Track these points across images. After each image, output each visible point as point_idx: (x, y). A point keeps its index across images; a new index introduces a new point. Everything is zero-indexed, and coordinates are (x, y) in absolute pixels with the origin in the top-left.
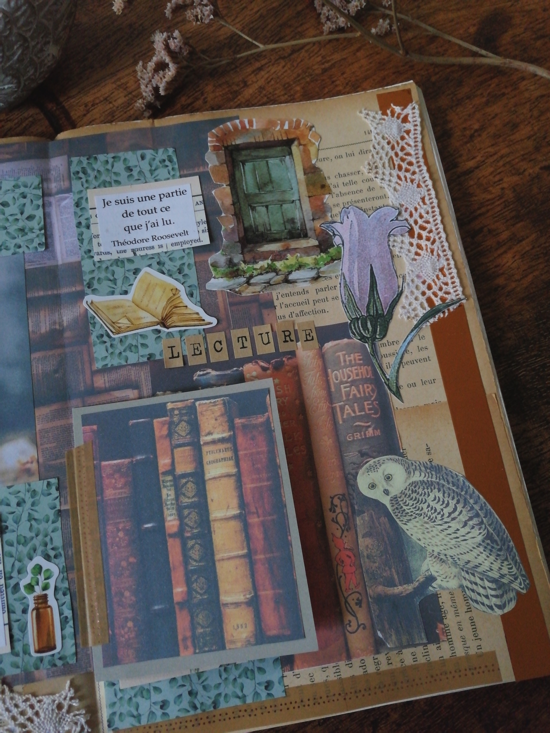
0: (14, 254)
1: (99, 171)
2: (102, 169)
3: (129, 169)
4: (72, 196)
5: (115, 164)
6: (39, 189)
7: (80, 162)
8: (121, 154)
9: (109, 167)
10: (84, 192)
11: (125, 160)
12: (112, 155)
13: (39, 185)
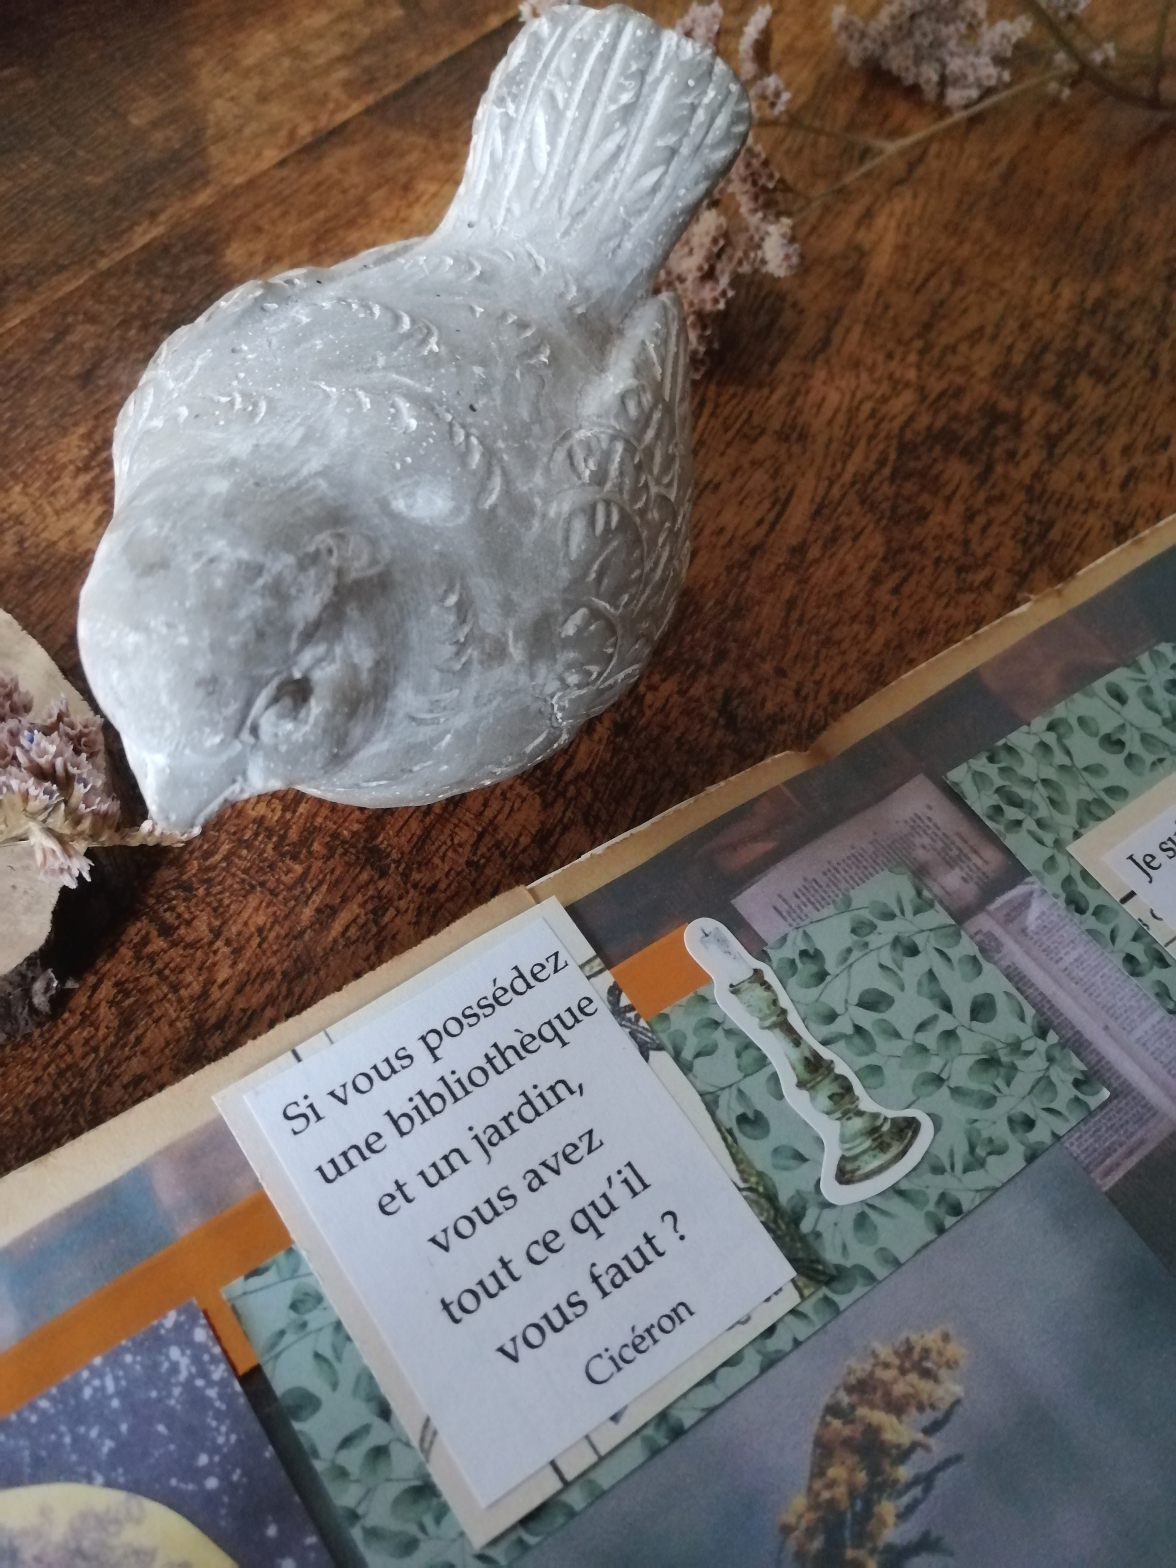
0: (1032, 1157)
1: (1045, 782)
2: (1050, 773)
3: (1113, 743)
4: (1037, 886)
5: (1067, 742)
6: (931, 906)
7: (979, 778)
8: (1060, 710)
9: (1060, 758)
10: (1060, 859)
11: (1081, 721)
12: (1039, 723)
13: (919, 893)
